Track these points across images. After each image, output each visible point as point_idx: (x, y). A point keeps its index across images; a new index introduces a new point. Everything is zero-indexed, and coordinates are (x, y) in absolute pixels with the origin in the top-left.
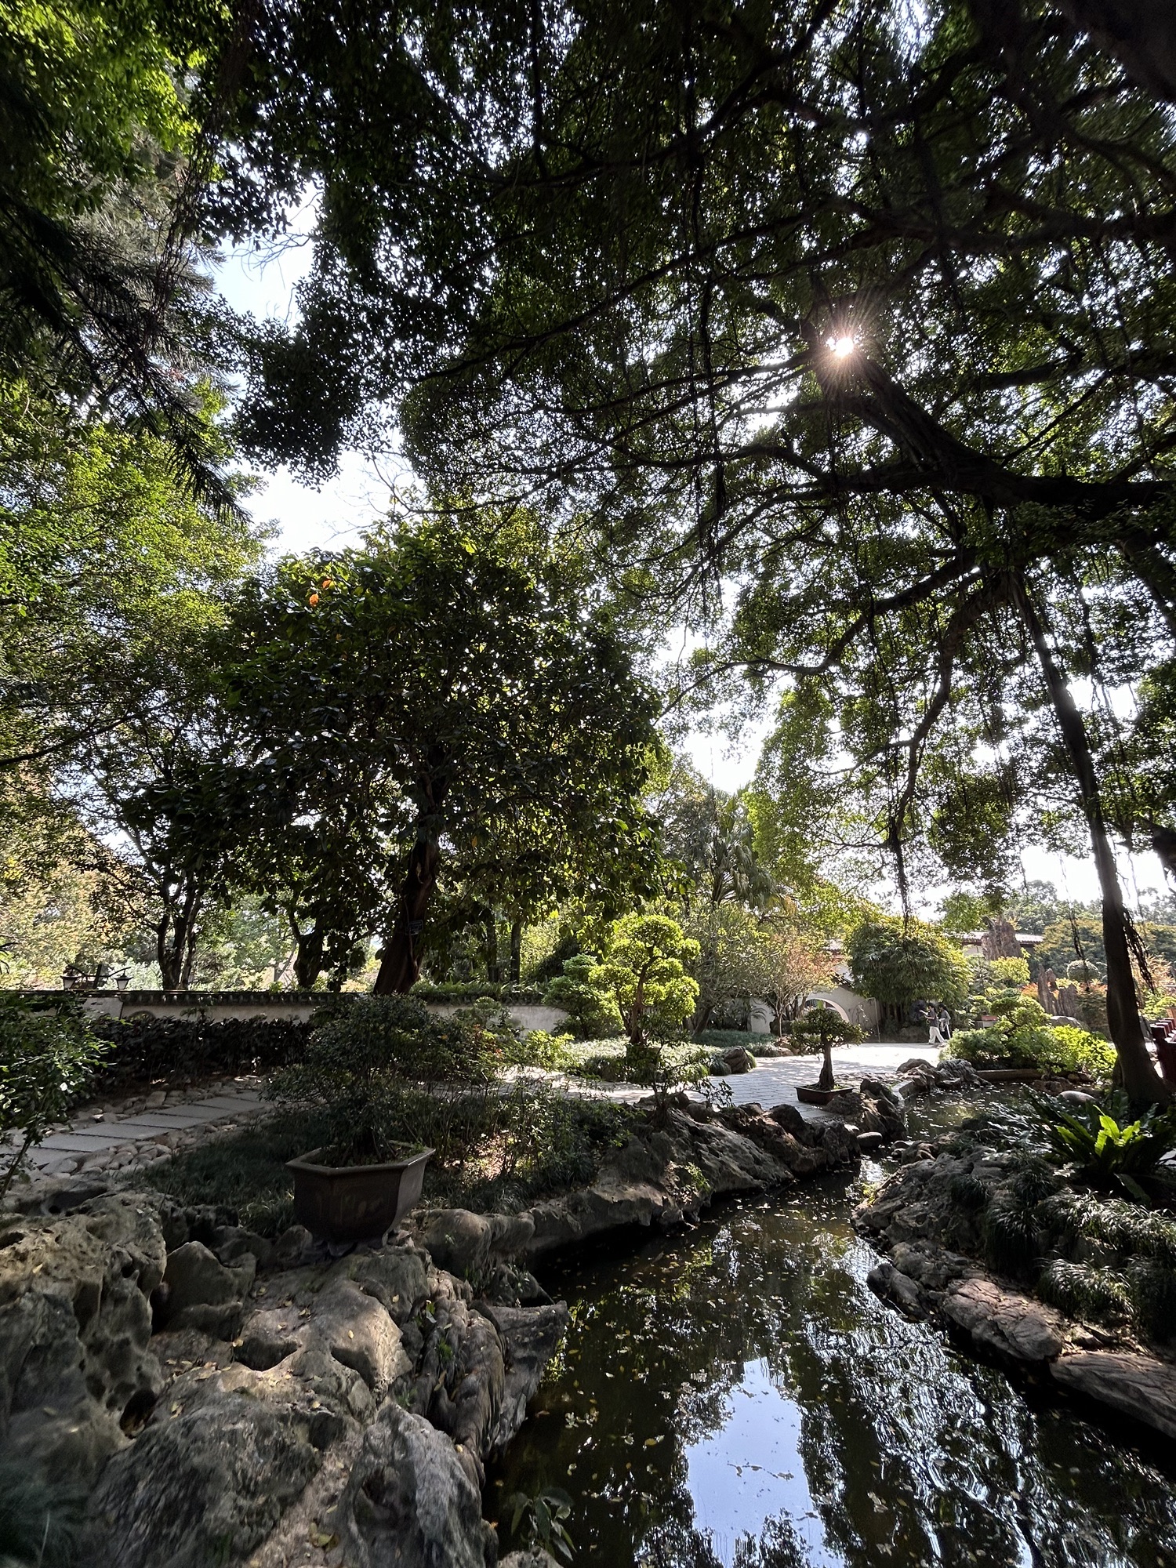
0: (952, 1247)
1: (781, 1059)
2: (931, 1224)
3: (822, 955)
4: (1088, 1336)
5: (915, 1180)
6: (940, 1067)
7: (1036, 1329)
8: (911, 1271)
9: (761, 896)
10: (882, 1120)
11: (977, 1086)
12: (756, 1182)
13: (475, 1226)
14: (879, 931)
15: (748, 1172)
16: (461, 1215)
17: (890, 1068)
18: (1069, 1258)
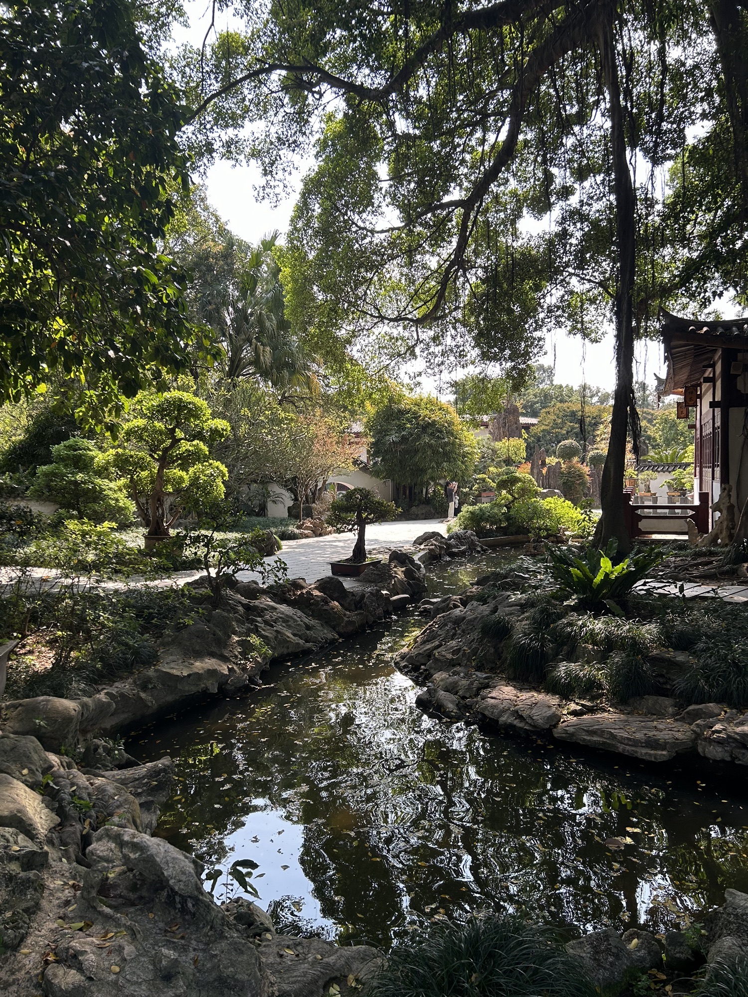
0: (479, 668)
1: (304, 541)
2: (464, 654)
3: (343, 438)
4: (579, 708)
5: (450, 625)
6: (450, 538)
7: (545, 709)
8: (451, 689)
9: (286, 373)
10: (409, 584)
11: (479, 552)
12: (308, 645)
13: (66, 709)
14: (401, 412)
15: (301, 638)
16: (48, 701)
17: (407, 542)
18: (569, 660)
